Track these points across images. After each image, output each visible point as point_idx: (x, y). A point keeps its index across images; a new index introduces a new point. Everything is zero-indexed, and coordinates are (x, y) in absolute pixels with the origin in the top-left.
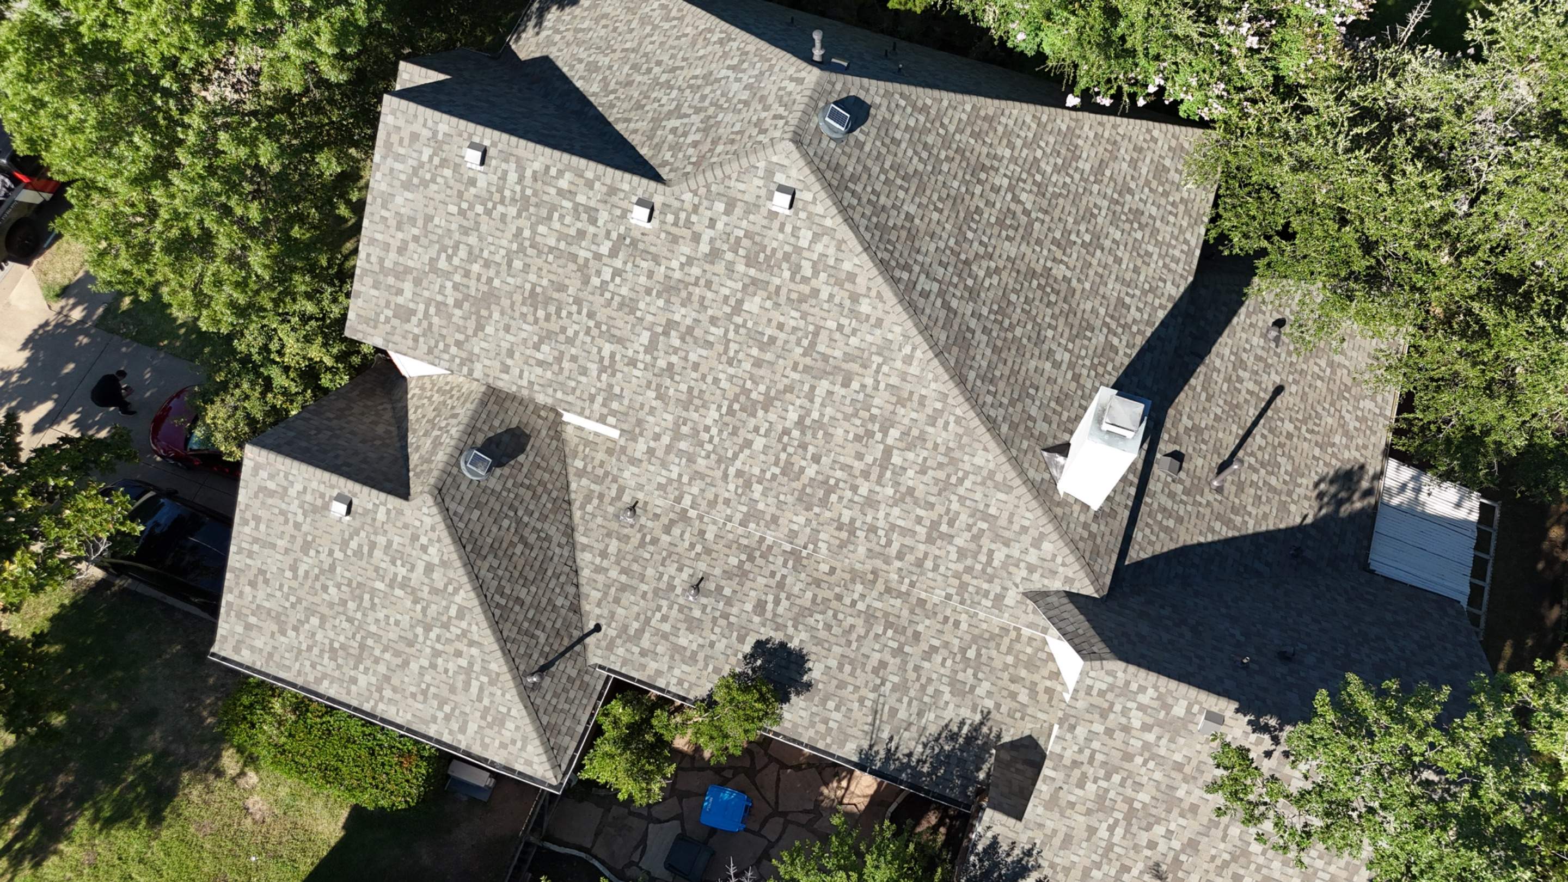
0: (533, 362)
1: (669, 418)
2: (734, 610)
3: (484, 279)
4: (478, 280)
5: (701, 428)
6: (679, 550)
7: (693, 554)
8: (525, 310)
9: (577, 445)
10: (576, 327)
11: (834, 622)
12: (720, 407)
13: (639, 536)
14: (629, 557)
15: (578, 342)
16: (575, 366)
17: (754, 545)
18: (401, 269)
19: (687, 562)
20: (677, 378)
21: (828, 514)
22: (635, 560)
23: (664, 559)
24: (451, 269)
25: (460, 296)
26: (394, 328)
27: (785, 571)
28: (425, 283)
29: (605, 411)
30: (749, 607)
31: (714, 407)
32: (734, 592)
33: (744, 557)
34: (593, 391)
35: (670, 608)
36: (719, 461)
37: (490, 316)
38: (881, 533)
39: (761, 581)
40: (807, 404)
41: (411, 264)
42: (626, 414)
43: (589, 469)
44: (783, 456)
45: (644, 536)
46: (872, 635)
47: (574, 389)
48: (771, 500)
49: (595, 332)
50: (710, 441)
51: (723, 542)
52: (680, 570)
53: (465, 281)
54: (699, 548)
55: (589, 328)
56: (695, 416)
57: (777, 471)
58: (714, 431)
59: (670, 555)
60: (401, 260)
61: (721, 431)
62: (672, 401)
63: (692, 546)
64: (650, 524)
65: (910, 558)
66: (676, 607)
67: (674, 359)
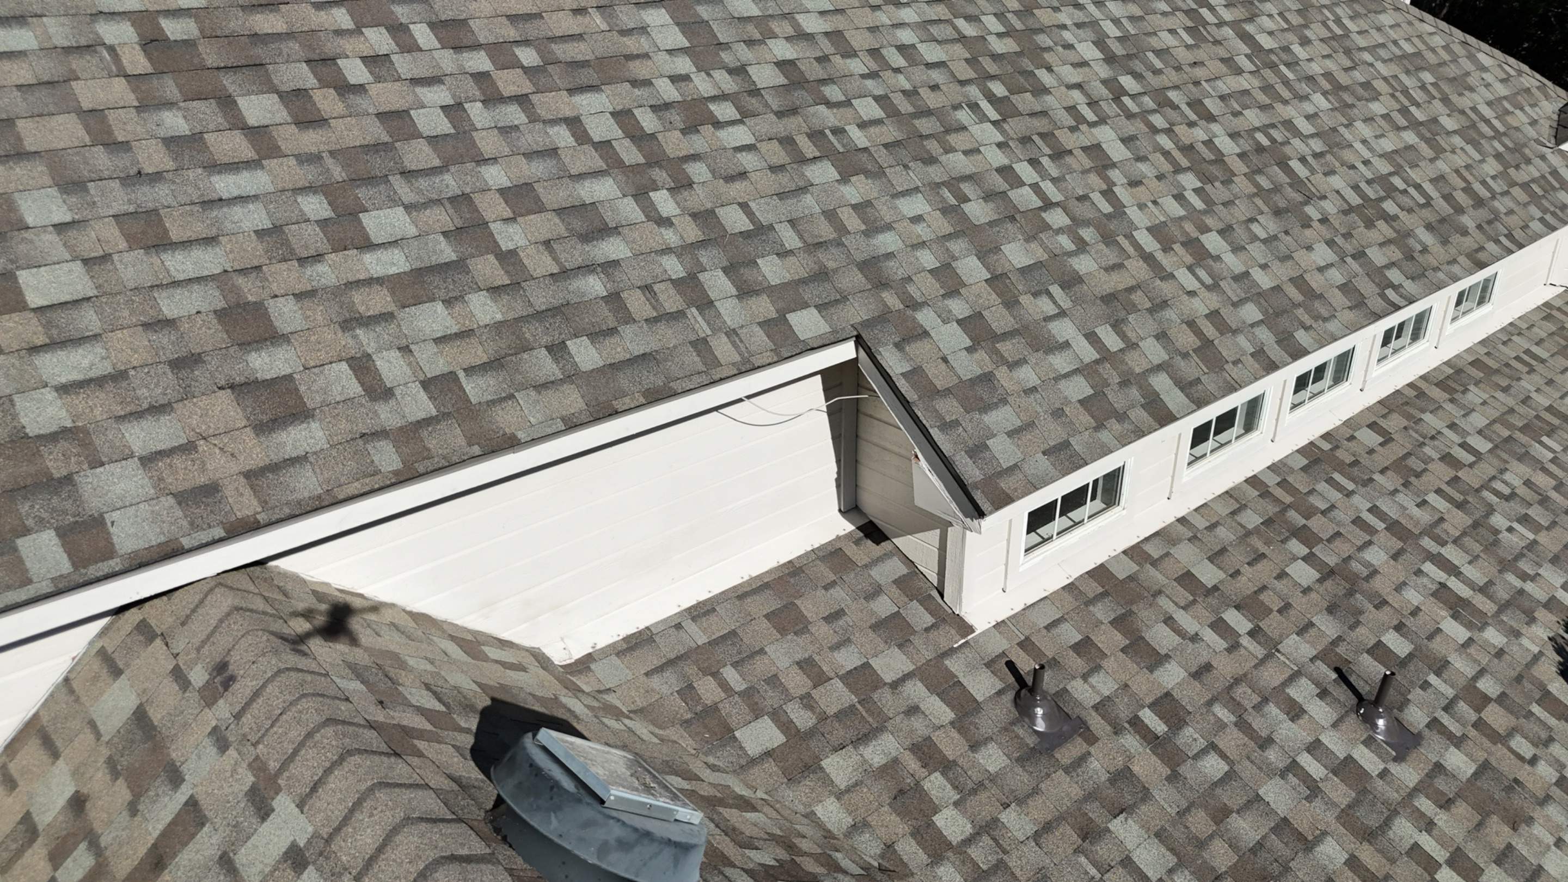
0: (379, 301)
1: (916, 205)
2: (1462, 666)
5: (999, 183)
6: (1226, 667)
7: (1245, 641)
8: (175, 122)
9: (687, 693)
10: (439, 96)
11: (1517, 508)
12: (974, 107)
13: (1131, 741)
14: (1200, 822)
15: (488, 143)
16: (546, 225)
17: (1272, 509)
19: (1271, 676)
20: (833, 92)
21: (1330, 207)
22: (1221, 815)
23: (1242, 724)
27: (1361, 503)
29: (764, 307)
30: (1456, 631)
31: (964, 116)
32: (1399, 628)
33: (1297, 548)
34: (674, 267)
35: (1429, 826)
36: (1108, 239)
37: (12, 224)
38: (1397, 182)
39: (1376, 556)
40: (1080, 16)
42: (822, 275)
43: (802, 719)
44: (1165, 141)
45: (1136, 723)
46: (1553, 468)
47: (614, 299)
48: (1257, 251)
49: (510, 82)
50: (1048, 205)
51: (1237, 558)
52: (1295, 712)
54: (1238, 621)
55: (481, 77)
56: (958, 163)
57: (1189, 181)
58: (1025, 171)
59: (1236, 707)
61: (1034, 162)
62: (883, 156)
63: (1219, 626)
64: (1104, 684)
65: (1461, 197)
66: (1425, 804)
67: (782, 50)
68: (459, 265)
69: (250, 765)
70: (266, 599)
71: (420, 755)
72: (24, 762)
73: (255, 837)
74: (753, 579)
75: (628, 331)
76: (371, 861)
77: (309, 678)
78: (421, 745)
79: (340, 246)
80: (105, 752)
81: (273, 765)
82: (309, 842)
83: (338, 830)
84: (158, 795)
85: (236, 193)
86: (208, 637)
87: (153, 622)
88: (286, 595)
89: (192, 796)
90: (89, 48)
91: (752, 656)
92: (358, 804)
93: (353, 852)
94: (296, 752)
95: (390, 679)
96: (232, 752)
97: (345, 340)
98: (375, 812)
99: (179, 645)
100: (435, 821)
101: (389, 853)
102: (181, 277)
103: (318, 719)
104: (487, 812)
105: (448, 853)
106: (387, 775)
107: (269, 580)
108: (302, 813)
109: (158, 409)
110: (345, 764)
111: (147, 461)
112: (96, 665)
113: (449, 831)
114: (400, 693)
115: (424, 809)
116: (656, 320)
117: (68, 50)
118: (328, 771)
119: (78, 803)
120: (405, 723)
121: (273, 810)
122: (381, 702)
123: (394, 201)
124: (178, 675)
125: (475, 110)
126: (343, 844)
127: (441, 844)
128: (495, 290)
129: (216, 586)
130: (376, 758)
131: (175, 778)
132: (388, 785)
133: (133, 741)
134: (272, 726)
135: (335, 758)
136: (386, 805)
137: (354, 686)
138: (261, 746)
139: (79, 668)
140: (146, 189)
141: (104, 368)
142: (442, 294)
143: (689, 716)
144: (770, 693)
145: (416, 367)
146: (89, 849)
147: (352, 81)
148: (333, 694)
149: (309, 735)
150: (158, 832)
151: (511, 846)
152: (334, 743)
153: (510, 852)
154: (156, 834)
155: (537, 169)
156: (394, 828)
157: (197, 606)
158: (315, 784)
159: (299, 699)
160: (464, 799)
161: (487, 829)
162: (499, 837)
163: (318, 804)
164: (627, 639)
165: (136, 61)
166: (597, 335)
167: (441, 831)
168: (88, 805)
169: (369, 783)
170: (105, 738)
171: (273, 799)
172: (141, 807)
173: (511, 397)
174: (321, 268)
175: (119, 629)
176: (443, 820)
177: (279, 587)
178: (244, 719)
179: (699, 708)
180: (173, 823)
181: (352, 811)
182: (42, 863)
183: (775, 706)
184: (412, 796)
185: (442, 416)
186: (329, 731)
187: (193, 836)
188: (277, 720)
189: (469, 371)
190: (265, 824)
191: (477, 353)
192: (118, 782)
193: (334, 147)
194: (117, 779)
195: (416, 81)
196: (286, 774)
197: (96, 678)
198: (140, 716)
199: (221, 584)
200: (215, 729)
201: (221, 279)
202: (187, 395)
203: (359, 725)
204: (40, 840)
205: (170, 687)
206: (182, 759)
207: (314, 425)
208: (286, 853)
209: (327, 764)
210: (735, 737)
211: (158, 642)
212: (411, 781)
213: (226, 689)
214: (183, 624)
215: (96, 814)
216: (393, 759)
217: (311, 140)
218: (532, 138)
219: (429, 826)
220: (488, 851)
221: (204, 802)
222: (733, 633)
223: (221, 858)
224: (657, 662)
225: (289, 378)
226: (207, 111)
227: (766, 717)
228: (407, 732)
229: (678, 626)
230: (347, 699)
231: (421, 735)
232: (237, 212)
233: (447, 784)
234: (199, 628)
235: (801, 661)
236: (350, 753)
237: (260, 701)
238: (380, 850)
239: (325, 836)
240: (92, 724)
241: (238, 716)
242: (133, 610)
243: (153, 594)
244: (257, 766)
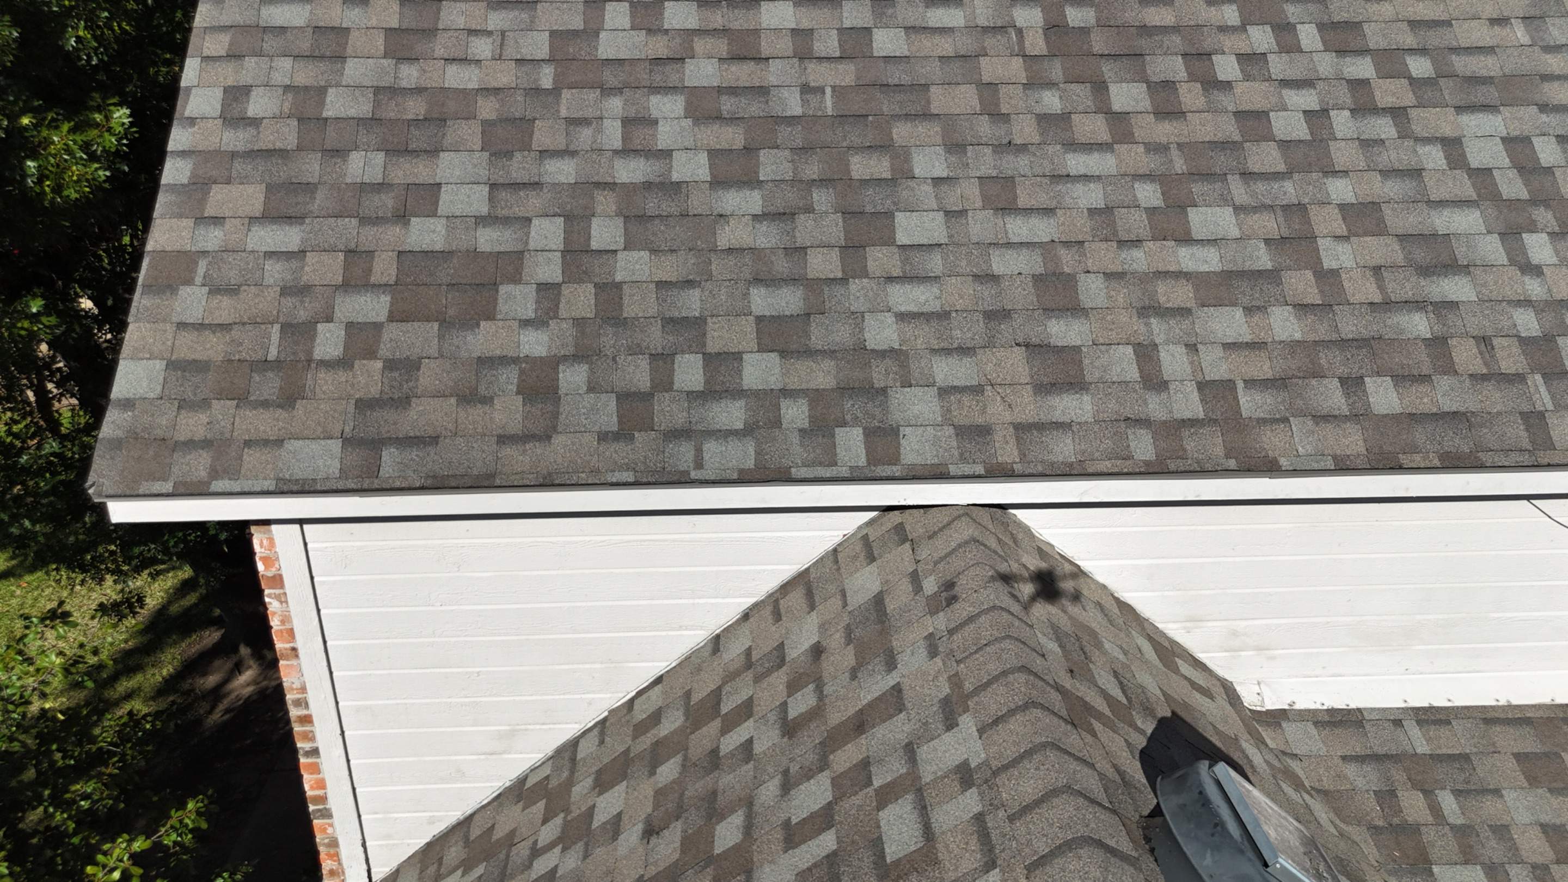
0: (1182, 295)
3: (828, 44)
4: (804, 55)
8: (1051, 101)
9: (1387, 796)
10: (1305, 100)
15: (1343, 154)
16: (1382, 250)
18: (415, 108)
24: (659, 46)
25: (733, 137)
26: (409, 366)
28: (544, 136)
34: (1528, 323)
37: (903, 173)
41: (457, 77)
47: (1438, 343)
49: (1390, 92)
53: (742, 73)
55: (1359, 85)
60: (409, 75)
68: (1273, 276)
69: (949, 678)
70: (999, 540)
71: (1094, 735)
72: (790, 604)
73: (937, 741)
74: (1510, 707)
75: (1444, 382)
76: (1026, 809)
77: (1017, 623)
78: (1097, 726)
79: (1160, 236)
80: (846, 619)
81: (968, 686)
82: (979, 766)
83: (1005, 768)
84: (874, 671)
85: (1082, 171)
86: (946, 556)
87: (908, 528)
88: (1015, 541)
89: (899, 683)
90: (1002, 29)
91: (1484, 791)
92: (1029, 754)
93: (1013, 793)
94: (989, 683)
95: (1084, 653)
96: (938, 660)
97: (1138, 325)
98: (1042, 767)
99: (923, 554)
100: (1093, 801)
101: (1043, 809)
102: (1016, 240)
103: (1016, 663)
104: (1141, 817)
105: (1097, 837)
106: (1060, 739)
107: (1005, 525)
108: (980, 738)
109: (965, 351)
110: (1028, 712)
111: (944, 392)
112: (859, 547)
113: (1102, 817)
114: (1090, 670)
115: (1085, 786)
116: (1484, 378)
117: (985, 29)
118: (1012, 712)
119: (817, 651)
120: (1087, 699)
121: (957, 725)
122: (1072, 671)
123: (1225, 200)
124: (915, 578)
125: (1342, 121)
126: (1007, 783)
127: (1093, 825)
128: (1302, 308)
129: (963, 515)
130: (1056, 720)
131: (891, 664)
132: (1059, 748)
133: (868, 619)
134: (976, 652)
135: (1020, 703)
136: (1053, 766)
137: (1052, 646)
138: (962, 666)
139: (846, 545)
140: (1011, 158)
141: (935, 306)
142: (1246, 300)
143: (1381, 823)
144: (1493, 843)
145: (1197, 368)
146: (814, 691)
147: (1221, 77)
148: (1033, 645)
149: (1004, 673)
150: (866, 701)
151: (1156, 860)
152: (1023, 689)
153: (1153, 865)
154: (865, 702)
155: (1393, 188)
156: (1054, 790)
157: (944, 527)
158: (998, 719)
159: (1004, 638)
160: (1123, 794)
161: (1138, 833)
162: (1147, 847)
163: (995, 737)
164: (1332, 712)
165: (1036, 43)
166: (1402, 379)
167: (1096, 813)
168: (824, 656)
169: (1043, 739)
170: (850, 608)
171: (960, 715)
172: (859, 675)
173: (1285, 420)
174: (1138, 254)
175: (882, 524)
176: (1100, 805)
177: (1012, 534)
178: (955, 637)
179: (1396, 821)
180: (878, 699)
181: (1022, 757)
182: (781, 687)
183: (1495, 861)
184: (1078, 768)
185: (1209, 421)
186: (1022, 677)
187: (891, 717)
188: (980, 649)
189: (1250, 383)
190: (947, 734)
191: (1263, 367)
192: (849, 648)
193: (1183, 140)
194: (848, 644)
195: (1286, 83)
196: (976, 699)
197: (856, 557)
198: (879, 601)
199: (967, 514)
200: (931, 634)
201: (1047, 248)
202: (990, 344)
203: (1048, 683)
204: (785, 668)
205: (906, 586)
206: (900, 650)
207: (1087, 398)
208: (958, 766)
209: (1013, 706)
210: (1431, 873)
211: (907, 545)
212: (1080, 755)
213: (948, 606)
214: (930, 538)
215: (828, 666)
216: (1069, 727)
217: (1165, 131)
218: (1397, 156)
219: (1086, 803)
220: (1134, 854)
221: (907, 694)
222: (1465, 757)
223: (907, 745)
224: (1359, 750)
225: (1077, 349)
226: (1082, 94)
227: (1478, 867)
228: (1088, 708)
229: (1398, 723)
230: (1043, 656)
231: (1099, 716)
232: (1079, 190)
233: (1111, 773)
234: (942, 545)
235: (1547, 825)
236: (1035, 704)
237: (972, 626)
238: (1038, 803)
239: (994, 768)
240: (843, 594)
241: (951, 632)
242: (897, 513)
243: (915, 503)
244: (956, 681)
